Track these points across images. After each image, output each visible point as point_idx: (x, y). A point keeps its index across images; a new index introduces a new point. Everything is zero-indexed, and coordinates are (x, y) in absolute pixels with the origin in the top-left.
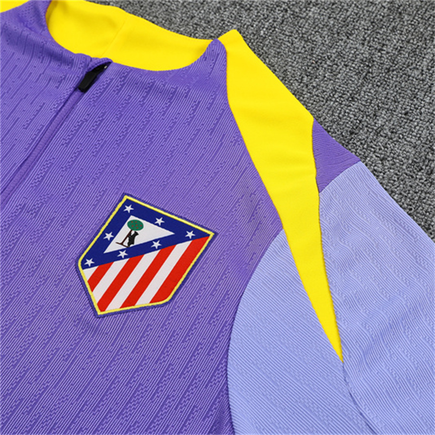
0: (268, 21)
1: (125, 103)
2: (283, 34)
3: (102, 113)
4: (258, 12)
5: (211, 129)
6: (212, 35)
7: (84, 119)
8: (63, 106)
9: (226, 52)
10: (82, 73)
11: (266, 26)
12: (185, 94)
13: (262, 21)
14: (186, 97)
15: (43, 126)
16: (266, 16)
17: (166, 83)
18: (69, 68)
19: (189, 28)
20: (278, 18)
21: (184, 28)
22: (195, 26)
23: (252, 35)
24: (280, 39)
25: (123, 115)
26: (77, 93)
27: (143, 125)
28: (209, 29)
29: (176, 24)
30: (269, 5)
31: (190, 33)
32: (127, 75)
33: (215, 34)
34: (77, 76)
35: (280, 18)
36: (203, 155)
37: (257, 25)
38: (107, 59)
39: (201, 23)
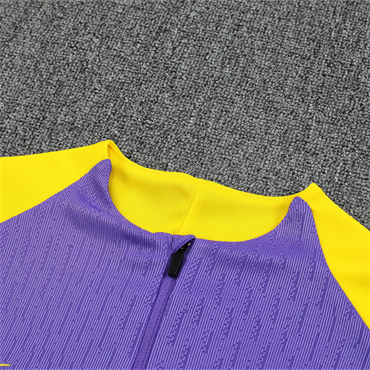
0: (338, 165)
1: (221, 284)
2: (358, 178)
3: (200, 300)
4: (325, 156)
5: (319, 302)
6: (286, 188)
7: (184, 310)
8: (157, 297)
9: (311, 211)
10: (167, 256)
11: (338, 171)
12: (282, 266)
13: (332, 165)
14: (283, 268)
15: (142, 324)
16: (334, 159)
17: (259, 255)
18: (152, 251)
19: (260, 183)
20: (347, 160)
21: (253, 184)
22: (265, 180)
23: (327, 183)
24: (358, 185)
25: (222, 298)
26: (168, 280)
27: (246, 307)
28: (280, 181)
29: (244, 180)
30: (334, 146)
31: (261, 189)
32: (217, 252)
33: (288, 187)
34: (164, 260)
35: (350, 159)
36: (318, 334)
37: (328, 171)
38: (191, 236)
39: (270, 176)
